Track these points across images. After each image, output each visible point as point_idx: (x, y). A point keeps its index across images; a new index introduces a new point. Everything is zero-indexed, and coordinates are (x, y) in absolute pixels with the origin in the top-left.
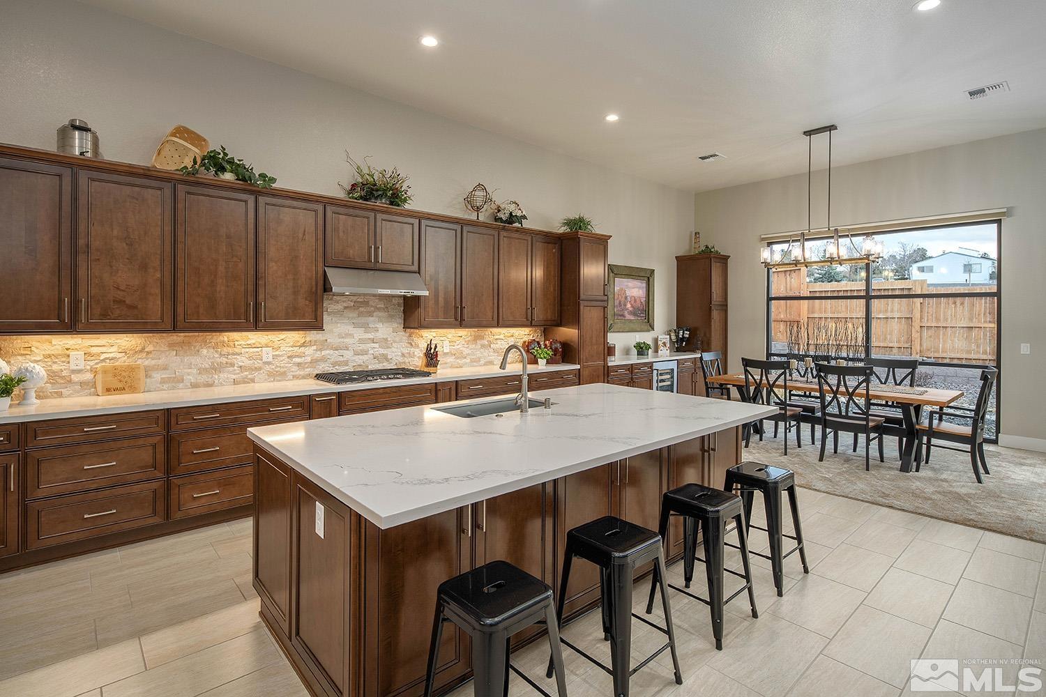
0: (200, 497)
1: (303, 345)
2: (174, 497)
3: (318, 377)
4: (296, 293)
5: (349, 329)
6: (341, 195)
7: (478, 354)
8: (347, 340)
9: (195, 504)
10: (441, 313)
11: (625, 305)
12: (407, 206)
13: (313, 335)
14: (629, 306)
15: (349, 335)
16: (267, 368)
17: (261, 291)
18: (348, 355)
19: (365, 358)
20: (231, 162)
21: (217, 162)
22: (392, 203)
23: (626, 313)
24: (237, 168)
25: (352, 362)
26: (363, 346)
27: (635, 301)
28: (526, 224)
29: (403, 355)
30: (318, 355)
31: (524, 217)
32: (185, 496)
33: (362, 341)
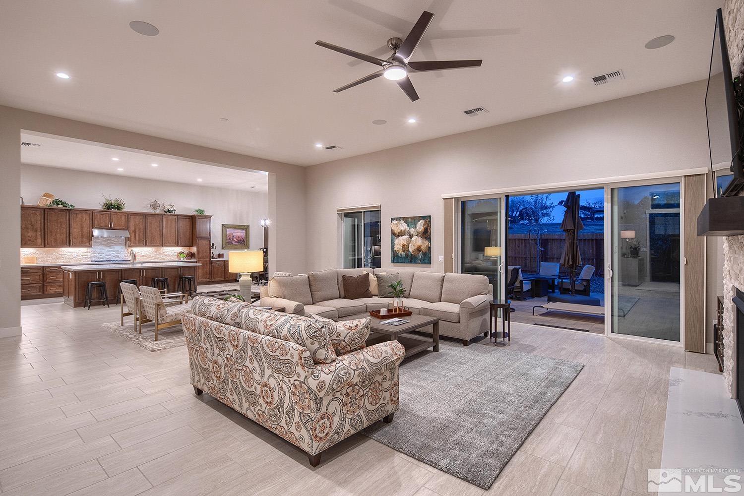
0: (52, 290)
1: (87, 252)
2: (45, 289)
3: (92, 261)
4: (82, 237)
5: (104, 248)
6: (100, 208)
7: (158, 256)
8: (103, 251)
9: (51, 291)
10: (137, 242)
11: (233, 239)
12: (124, 210)
13: (89, 249)
14: (235, 239)
15: (103, 249)
16: (74, 258)
17: (71, 237)
18: (104, 255)
19: (110, 256)
20: (61, 201)
21: (57, 202)
22: (118, 209)
23: (233, 242)
24: (63, 203)
25: (104, 257)
26: (109, 253)
27: (239, 238)
28: (177, 213)
29: (125, 256)
30: (93, 255)
31: (175, 210)
32: (48, 288)
33: (109, 251)
